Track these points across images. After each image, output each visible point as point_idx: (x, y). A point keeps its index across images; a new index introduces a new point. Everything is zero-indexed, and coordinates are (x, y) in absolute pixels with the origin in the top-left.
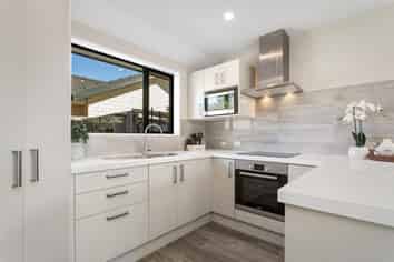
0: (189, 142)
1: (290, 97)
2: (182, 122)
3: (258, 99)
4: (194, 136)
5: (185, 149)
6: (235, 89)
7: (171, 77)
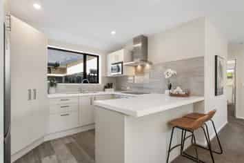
0: (106, 87)
1: (148, 66)
2: (103, 77)
3: (136, 67)
4: (109, 84)
5: (104, 90)
6: (122, 63)
7: (98, 57)
